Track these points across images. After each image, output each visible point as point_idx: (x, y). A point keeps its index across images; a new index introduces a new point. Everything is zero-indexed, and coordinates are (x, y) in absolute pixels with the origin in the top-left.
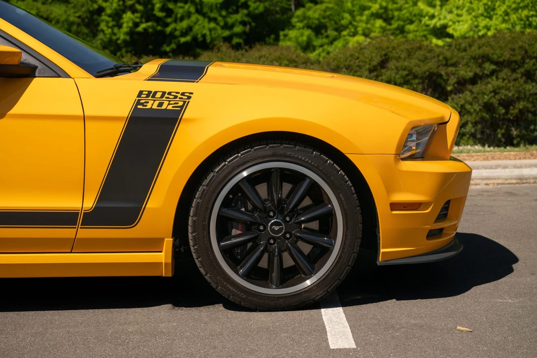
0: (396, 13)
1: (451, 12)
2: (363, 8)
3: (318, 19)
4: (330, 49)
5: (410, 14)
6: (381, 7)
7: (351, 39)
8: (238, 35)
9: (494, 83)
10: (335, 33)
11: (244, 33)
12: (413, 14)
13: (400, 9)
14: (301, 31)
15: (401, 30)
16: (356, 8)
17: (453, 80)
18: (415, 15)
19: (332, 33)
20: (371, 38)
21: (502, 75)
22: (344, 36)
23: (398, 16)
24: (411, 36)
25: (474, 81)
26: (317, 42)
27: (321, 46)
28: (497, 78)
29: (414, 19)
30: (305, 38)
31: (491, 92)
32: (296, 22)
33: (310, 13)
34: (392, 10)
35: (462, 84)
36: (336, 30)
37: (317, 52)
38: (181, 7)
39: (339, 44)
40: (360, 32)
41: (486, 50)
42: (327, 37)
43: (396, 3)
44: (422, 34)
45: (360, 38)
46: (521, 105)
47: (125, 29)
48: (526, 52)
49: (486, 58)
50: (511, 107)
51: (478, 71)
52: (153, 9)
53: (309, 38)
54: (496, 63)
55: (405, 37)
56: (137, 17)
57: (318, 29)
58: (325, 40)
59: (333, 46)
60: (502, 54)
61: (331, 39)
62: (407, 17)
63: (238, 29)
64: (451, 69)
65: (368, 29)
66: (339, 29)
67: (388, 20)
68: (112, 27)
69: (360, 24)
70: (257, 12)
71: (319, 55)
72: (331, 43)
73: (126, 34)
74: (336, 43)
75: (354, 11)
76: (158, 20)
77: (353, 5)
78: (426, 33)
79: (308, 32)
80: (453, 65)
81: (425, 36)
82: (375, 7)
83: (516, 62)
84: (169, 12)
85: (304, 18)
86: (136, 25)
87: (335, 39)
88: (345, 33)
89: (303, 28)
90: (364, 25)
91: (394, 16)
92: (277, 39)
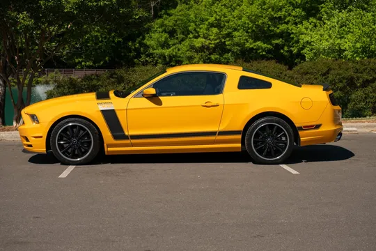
2: (203, 21)
3: (172, 26)
4: (179, 46)
5: (236, 25)
6: (216, 19)
7: (195, 40)
10: (182, 36)
13: (228, 22)
15: (229, 35)
16: (198, 19)
17: (361, 80)
18: (239, 26)
20: (210, 40)
22: (190, 38)
23: (228, 25)
24: (236, 40)
25: (373, 81)
26: (171, 42)
27: (174, 44)
30: (163, 39)
32: (157, 28)
33: (166, 22)
34: (223, 22)
36: (183, 33)
37: (171, 49)
39: (186, 43)
40: (201, 36)
42: (177, 38)
43: (226, 17)
44: (244, 38)
53: (166, 39)
55: (232, 40)
57: (172, 33)
58: (176, 41)
59: (181, 45)
61: (180, 40)
62: (234, 27)
64: (359, 75)
65: (207, 34)
67: (220, 28)
69: (201, 30)
71: (173, 51)
72: (180, 43)
74: (183, 43)
75: (197, 21)
77: (196, 18)
79: (166, 35)
81: (246, 40)
82: (212, 19)
85: (162, 25)
87: (183, 40)
88: (191, 36)
89: (162, 32)
90: (205, 31)
91: (225, 25)
92: (144, 38)
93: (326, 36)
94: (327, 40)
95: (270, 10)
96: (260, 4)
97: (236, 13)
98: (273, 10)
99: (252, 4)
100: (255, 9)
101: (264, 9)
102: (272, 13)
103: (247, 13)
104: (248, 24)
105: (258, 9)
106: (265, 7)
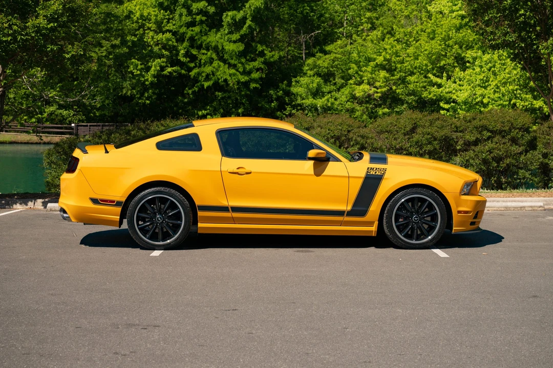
0: (399, 66)
1: (455, 82)
2: (369, 60)
3: (327, 68)
4: (337, 95)
5: (411, 66)
6: (385, 59)
7: (357, 87)
8: (255, 81)
9: (490, 145)
10: (343, 81)
11: (261, 78)
13: (402, 62)
14: (312, 78)
15: (403, 81)
16: (362, 59)
17: (461, 142)
18: (416, 68)
19: (339, 81)
20: (375, 87)
21: (495, 140)
22: (351, 84)
23: (401, 67)
24: (411, 87)
25: (476, 143)
26: (326, 89)
27: (330, 92)
28: (492, 142)
29: (415, 71)
30: (315, 85)
31: (487, 152)
32: (307, 70)
33: (320, 62)
34: (394, 62)
35: (468, 145)
36: (343, 78)
37: (326, 98)
38: (203, 54)
39: (346, 91)
40: (366, 81)
41: (485, 122)
42: (335, 84)
43: (399, 56)
44: (421, 85)
45: (365, 87)
46: (508, 161)
47: (152, 71)
48: (512, 124)
49: (485, 128)
50: (501, 162)
51: (479, 136)
52: (177, 55)
53: (319, 85)
54: (491, 132)
55: (406, 87)
56: (163, 62)
57: (327, 77)
58: (333, 87)
59: (340, 93)
60: (495, 126)
61: (338, 86)
62: (409, 69)
63: (255, 75)
64: (459, 134)
65: (373, 78)
66: (346, 78)
67: (391, 71)
68: (141, 70)
69: (365, 74)
70: (272, 60)
71: (328, 101)
72: (339, 90)
73: (154, 76)
74: (342, 90)
75: (360, 62)
76: (182, 65)
77: (359, 57)
78: (425, 84)
79: (318, 80)
80: (461, 132)
81: (424, 87)
82: (380, 59)
83: (505, 131)
84: (193, 58)
85: (315, 66)
86: (163, 68)
87: (342, 86)
88: (351, 82)
89: (314, 76)
90: (369, 75)
91: (396, 68)
92: (290, 85)
95: (457, 47)
96: (443, 39)
97: (411, 50)
98: (461, 47)
99: (433, 39)
100: (436, 46)
101: (448, 46)
102: (460, 51)
103: (426, 50)
104: (426, 65)
105: (440, 45)
106: (451, 42)
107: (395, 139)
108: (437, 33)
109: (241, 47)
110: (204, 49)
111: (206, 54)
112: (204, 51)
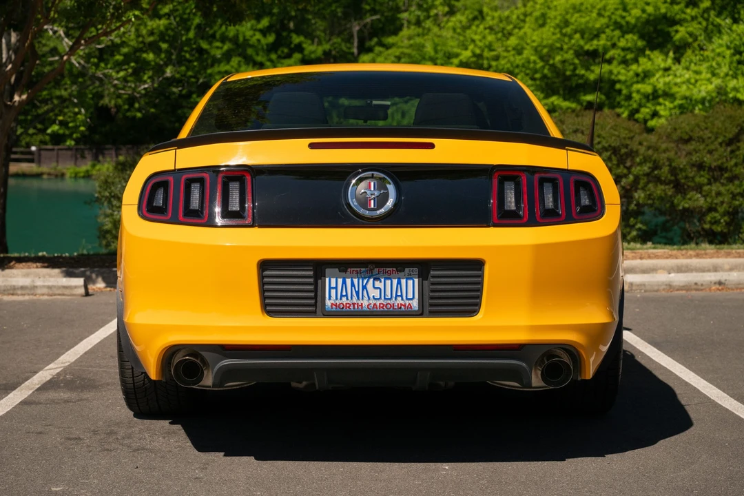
0: (494, 63)
1: (688, 69)
2: (449, 56)
5: (512, 65)
6: (474, 55)
12: (515, 65)
13: (497, 58)
16: (440, 55)
18: (517, 66)
23: (497, 66)
29: (517, 71)
33: (380, 60)
34: (487, 59)
43: (493, 50)
62: (508, 68)
70: (313, 56)
75: (437, 58)
77: (436, 51)
82: (466, 55)
93: (706, 75)
94: (709, 80)
95: (577, 36)
96: (558, 26)
97: (513, 41)
98: (582, 37)
99: (543, 25)
100: (548, 35)
101: (565, 35)
102: (582, 42)
103: (534, 41)
104: (535, 62)
105: (554, 34)
106: (568, 30)
107: (710, 152)
108: (549, 18)
109: (271, 38)
110: (218, 41)
111: (222, 48)
112: (218, 44)
